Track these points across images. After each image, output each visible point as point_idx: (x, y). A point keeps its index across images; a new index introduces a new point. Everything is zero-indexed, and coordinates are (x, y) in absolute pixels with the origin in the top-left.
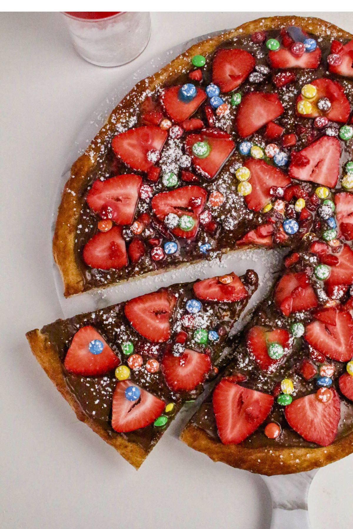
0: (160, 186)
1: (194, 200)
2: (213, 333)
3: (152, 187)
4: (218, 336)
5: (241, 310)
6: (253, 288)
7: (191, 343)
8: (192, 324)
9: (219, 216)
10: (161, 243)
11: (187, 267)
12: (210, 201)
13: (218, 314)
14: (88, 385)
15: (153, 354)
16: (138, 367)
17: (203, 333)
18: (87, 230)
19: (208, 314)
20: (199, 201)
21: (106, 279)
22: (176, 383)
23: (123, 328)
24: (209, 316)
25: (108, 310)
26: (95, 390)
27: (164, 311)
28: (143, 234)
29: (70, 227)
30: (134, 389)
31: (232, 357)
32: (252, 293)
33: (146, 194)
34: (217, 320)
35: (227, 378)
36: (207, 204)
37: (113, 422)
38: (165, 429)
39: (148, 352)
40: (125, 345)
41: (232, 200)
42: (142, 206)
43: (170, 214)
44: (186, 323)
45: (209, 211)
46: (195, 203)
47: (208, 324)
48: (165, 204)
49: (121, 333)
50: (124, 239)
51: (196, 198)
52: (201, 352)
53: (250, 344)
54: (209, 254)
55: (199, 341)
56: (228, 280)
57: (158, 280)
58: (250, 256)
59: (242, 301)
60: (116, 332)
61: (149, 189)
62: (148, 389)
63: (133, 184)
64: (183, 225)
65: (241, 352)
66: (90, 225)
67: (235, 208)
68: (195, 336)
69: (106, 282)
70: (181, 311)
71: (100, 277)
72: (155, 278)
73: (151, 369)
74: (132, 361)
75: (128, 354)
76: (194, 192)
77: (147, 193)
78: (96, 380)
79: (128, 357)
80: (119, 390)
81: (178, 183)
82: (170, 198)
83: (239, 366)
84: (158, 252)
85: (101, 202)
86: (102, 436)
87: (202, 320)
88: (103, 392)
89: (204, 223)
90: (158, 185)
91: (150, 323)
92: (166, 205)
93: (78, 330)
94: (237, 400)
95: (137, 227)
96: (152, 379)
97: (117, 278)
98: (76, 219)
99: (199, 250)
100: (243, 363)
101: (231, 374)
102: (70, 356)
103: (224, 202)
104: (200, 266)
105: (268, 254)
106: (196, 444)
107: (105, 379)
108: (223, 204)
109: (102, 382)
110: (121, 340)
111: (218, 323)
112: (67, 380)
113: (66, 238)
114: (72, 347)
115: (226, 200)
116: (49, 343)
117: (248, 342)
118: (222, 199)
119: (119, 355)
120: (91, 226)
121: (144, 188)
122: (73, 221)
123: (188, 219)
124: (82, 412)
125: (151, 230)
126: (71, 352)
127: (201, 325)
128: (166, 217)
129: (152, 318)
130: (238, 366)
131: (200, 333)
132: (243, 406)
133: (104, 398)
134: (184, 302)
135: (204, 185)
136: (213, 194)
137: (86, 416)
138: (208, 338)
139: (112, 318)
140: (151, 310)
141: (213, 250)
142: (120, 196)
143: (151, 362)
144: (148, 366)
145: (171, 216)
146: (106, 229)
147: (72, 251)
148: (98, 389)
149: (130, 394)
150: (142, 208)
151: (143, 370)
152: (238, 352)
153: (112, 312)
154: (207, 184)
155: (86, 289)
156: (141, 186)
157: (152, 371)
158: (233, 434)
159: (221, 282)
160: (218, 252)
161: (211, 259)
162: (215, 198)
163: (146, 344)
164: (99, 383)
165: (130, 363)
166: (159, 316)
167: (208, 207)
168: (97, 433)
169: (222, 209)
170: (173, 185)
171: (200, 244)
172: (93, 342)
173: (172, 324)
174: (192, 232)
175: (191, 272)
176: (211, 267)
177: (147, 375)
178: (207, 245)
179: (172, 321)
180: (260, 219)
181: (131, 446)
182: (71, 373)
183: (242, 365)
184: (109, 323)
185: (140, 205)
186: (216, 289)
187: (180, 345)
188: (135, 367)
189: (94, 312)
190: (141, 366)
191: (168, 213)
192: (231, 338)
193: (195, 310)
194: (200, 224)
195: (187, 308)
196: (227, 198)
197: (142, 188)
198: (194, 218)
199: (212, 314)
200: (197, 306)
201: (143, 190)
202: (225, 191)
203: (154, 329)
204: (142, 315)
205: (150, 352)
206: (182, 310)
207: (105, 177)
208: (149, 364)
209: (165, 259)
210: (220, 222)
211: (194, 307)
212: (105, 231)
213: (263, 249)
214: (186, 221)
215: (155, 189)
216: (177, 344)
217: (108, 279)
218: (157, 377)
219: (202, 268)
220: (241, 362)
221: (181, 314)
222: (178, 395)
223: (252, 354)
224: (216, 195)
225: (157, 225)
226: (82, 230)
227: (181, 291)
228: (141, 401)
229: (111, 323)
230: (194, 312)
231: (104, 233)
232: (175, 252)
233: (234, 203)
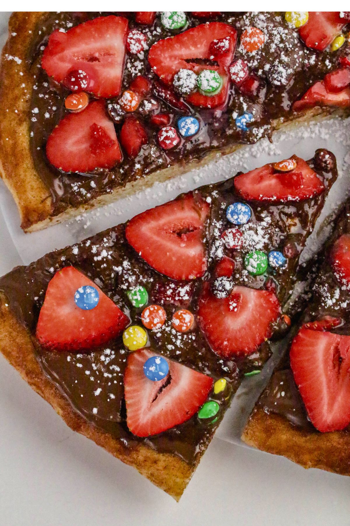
0: (159, 30)
1: (218, 43)
2: (275, 254)
3: (145, 34)
4: (285, 259)
5: (316, 215)
6: (330, 175)
7: (241, 276)
8: (240, 243)
9: (261, 66)
10: (171, 121)
11: (216, 162)
12: (243, 44)
13: (280, 223)
14: (79, 365)
15: (181, 301)
16: (159, 325)
17: (260, 257)
18: (47, 115)
19: (264, 224)
20: (226, 43)
21: (89, 189)
22: (225, 343)
23: (126, 264)
24: (266, 228)
25: (98, 238)
26: (93, 372)
27: (191, 229)
28: (141, 109)
29: (18, 115)
30: (158, 361)
31: (310, 295)
32: (330, 185)
33: (137, 44)
34: (280, 233)
35: (308, 325)
36: (240, 50)
37: (129, 421)
38: (217, 424)
39: (173, 299)
40: (133, 292)
41: (278, 36)
42: (133, 66)
43: (181, 70)
44: (231, 241)
45: (243, 60)
46: (220, 47)
47: (266, 241)
48: (171, 57)
49: (125, 272)
50: (111, 119)
51: (220, 40)
52: (261, 289)
53: (339, 266)
54: (251, 131)
55: (255, 271)
56: (291, 166)
57: (171, 188)
58: (317, 131)
59: (315, 197)
60: (117, 273)
61: (142, 37)
62: (180, 360)
63: (115, 32)
64: (205, 86)
65: (324, 282)
66: (52, 107)
67: (286, 50)
68: (246, 263)
69: (89, 195)
70: (219, 225)
71: (79, 187)
72: (166, 187)
73: (181, 326)
74: (149, 316)
75: (141, 305)
76: (216, 31)
77: (140, 43)
78: (92, 355)
79: (141, 311)
80: (132, 367)
81: (188, 22)
82: (177, 46)
83: (326, 305)
84: (168, 134)
85: (66, 66)
86: (111, 450)
87: (255, 235)
88: (106, 375)
89: (238, 80)
90: (155, 30)
91: (170, 250)
92: (173, 59)
93: (52, 276)
94: (331, 357)
95: (130, 98)
96: (185, 343)
97: (107, 184)
98: (27, 101)
99: (235, 125)
100: (331, 299)
101: (313, 319)
102: (45, 318)
103: (267, 42)
104: (238, 158)
105: (345, 125)
106: (271, 441)
107: (108, 351)
108: (265, 45)
109: (103, 358)
110: (127, 284)
111: (282, 237)
112: (44, 361)
113: (15, 132)
114: (46, 305)
115: (269, 39)
116: (7, 305)
117: (335, 262)
118: (262, 36)
119: (125, 310)
120: (54, 108)
121: (134, 35)
122: (21, 104)
123: (212, 75)
124: (75, 414)
125: (153, 101)
126: (46, 312)
127: (254, 243)
128: (176, 76)
129: (174, 242)
130: (323, 304)
131: (255, 256)
132: (344, 365)
133: (110, 384)
134: (222, 209)
135: (230, 21)
136: (247, 32)
137: (82, 418)
138: (269, 265)
139: (107, 251)
140: (170, 228)
141: (257, 124)
142: (96, 52)
143: (179, 314)
144: (176, 322)
145: (184, 73)
146: (80, 106)
147: (27, 152)
148: (97, 370)
149: (152, 369)
150: (133, 68)
151: (168, 329)
152: (319, 284)
153: (105, 240)
154: (234, 18)
155: (57, 210)
156: (127, 34)
157: (184, 328)
158: (333, 413)
159: (279, 169)
160: (266, 127)
161: (255, 140)
162: (250, 37)
163: (168, 285)
164: (97, 361)
165: (146, 320)
166: (184, 236)
167: (241, 54)
168: (103, 446)
169: (264, 54)
170: (179, 25)
171: (235, 115)
172: (81, 290)
173: (207, 247)
174: (220, 96)
175: (224, 168)
176: (255, 157)
177: (176, 337)
178: (247, 116)
179: (207, 241)
180: (327, 62)
181: (163, 459)
182: (48, 349)
183: (330, 302)
184: (103, 258)
185: (129, 65)
186: (272, 182)
187: (225, 279)
188: (155, 325)
189: (76, 245)
190: (165, 324)
191: (178, 70)
192: (305, 265)
193: (243, 219)
194: (232, 82)
195: (229, 216)
196: (271, 35)
197: (131, 35)
198: (220, 74)
199: (271, 225)
200: (245, 212)
201: (131, 38)
202: (265, 25)
203: (179, 259)
204: (155, 238)
205: (177, 298)
206: (221, 223)
207: (66, 28)
208: (178, 317)
209: (181, 146)
210: (264, 76)
211: (240, 214)
212: (79, 111)
213: (335, 118)
214: (209, 79)
215: (151, 37)
216: (220, 279)
217: (91, 188)
218: (194, 338)
219: (240, 160)
220: (327, 297)
221: (219, 229)
222: (231, 364)
223: (344, 281)
224: (252, 32)
225: (162, 92)
226: (40, 116)
227: (214, 193)
228: (171, 381)
229: (107, 258)
230: (242, 222)
231: (77, 114)
232: (197, 133)
233: (282, 41)
